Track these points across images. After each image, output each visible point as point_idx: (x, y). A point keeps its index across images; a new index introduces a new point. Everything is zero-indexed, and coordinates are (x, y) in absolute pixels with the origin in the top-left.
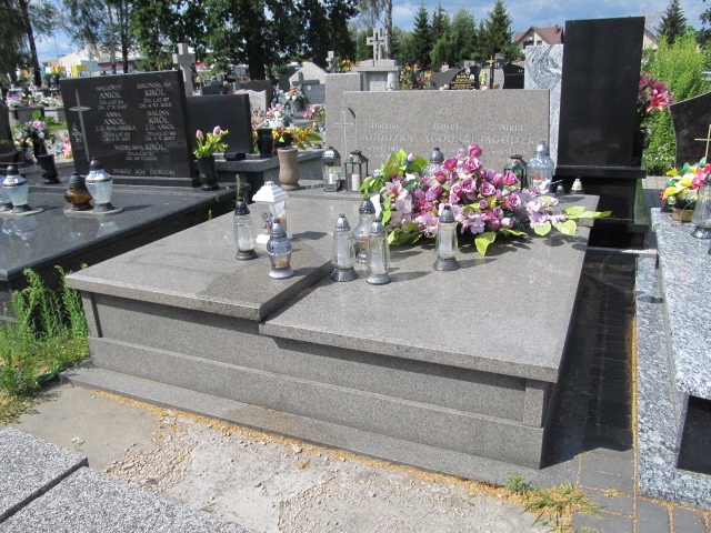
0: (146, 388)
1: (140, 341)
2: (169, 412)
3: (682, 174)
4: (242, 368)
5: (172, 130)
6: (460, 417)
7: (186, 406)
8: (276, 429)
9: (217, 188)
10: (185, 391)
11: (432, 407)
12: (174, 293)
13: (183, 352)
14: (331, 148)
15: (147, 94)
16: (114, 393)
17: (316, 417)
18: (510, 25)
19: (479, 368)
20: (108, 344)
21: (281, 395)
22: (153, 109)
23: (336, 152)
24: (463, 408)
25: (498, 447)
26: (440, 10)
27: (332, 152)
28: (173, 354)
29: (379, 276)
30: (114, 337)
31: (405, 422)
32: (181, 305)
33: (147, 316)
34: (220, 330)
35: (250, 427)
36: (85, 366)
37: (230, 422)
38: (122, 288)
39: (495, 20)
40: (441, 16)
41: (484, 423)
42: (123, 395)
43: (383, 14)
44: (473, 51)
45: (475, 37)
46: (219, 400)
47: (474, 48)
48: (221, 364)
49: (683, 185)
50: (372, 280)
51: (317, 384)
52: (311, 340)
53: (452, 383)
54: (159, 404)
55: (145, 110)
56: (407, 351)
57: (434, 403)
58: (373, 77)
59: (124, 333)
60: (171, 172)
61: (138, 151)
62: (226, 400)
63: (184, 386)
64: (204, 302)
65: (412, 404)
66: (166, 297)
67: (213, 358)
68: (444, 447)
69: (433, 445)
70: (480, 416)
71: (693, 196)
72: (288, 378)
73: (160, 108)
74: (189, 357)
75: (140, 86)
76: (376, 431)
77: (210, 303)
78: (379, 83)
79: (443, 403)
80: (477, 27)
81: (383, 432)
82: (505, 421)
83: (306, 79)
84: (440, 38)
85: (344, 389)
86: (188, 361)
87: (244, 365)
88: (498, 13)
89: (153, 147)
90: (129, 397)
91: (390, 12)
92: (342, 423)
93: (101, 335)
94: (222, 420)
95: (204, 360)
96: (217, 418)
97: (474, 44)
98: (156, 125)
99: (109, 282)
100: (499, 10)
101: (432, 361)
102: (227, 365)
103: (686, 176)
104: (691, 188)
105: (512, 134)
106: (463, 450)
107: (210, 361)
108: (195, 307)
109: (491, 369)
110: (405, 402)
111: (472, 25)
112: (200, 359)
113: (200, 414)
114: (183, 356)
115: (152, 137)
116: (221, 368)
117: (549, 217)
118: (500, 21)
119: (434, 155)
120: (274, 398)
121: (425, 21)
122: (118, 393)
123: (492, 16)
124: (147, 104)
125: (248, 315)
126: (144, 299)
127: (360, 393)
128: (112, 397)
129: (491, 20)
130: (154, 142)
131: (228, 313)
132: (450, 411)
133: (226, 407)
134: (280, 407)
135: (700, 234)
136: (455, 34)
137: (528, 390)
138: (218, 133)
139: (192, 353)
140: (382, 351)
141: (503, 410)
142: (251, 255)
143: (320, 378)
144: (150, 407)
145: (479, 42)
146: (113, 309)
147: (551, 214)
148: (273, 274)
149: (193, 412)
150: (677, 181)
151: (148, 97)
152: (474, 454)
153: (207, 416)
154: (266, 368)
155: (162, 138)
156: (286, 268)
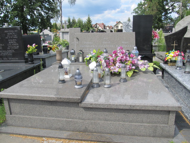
0: (31, 131)
1: (28, 114)
2: (44, 139)
3: (169, 54)
4: (71, 120)
5: (17, 45)
6: (149, 126)
7: (50, 135)
8: (87, 139)
9: (33, 63)
10: (47, 130)
11: (139, 124)
12: (45, 96)
13: (46, 117)
14: (73, 50)
15: (8, 34)
16: (20, 134)
17: (98, 132)
18: (92, 22)
19: (157, 109)
20: (15, 117)
21: (85, 127)
22: (11, 39)
23: (74, 51)
24: (149, 123)
25: (161, 134)
26: (74, 18)
27: (73, 51)
28: (42, 118)
29: (108, 85)
30: (17, 114)
31: (130, 130)
32: (49, 100)
33: (32, 105)
34: (62, 107)
35: (77, 140)
36: (4, 126)
37: (69, 139)
38: (23, 96)
39: (88, 21)
40: (74, 20)
41: (157, 126)
42: (24, 135)
43: (60, 19)
44: (83, 29)
45: (83, 25)
46: (61, 132)
47: (83, 28)
48: (62, 119)
49: (170, 56)
50: (106, 86)
51: (99, 121)
52: (99, 107)
53: (146, 115)
54: (39, 137)
55: (7, 39)
56: (133, 107)
57: (139, 122)
58: (64, 34)
59: (21, 112)
60: (17, 59)
61: (4, 52)
62: (64, 132)
63: (46, 128)
64: (58, 98)
65: (133, 124)
66: (42, 97)
67: (59, 117)
68: (143, 136)
69: (140, 136)
70: (155, 125)
71: (174, 59)
72: (88, 121)
73: (13, 39)
74: (49, 118)
75: (6, 31)
76: (120, 134)
77: (61, 98)
78: (66, 35)
79: (143, 122)
80: (84, 23)
81: (123, 134)
82: (163, 125)
83: (45, 34)
84: (74, 25)
85: (109, 122)
86: (49, 120)
87: (71, 118)
88: (88, 19)
89: (10, 51)
90: (26, 135)
91: (61, 18)
92: (108, 133)
93: (11, 114)
94: (66, 139)
95: (55, 118)
96: (64, 138)
97: (83, 27)
98: (11, 44)
99: (18, 94)
100: (89, 19)
101: (142, 109)
102: (65, 119)
103: (170, 54)
104: (173, 57)
105: (125, 44)
106: (150, 136)
107: (58, 119)
108: (54, 100)
109: (161, 109)
110: (130, 124)
111: (82, 22)
112: (54, 118)
113: (57, 138)
114: (46, 118)
115: (10, 48)
116: (62, 120)
117: (144, 66)
118: (89, 21)
119: (105, 51)
120: (83, 128)
121: (70, 21)
122: (21, 135)
123: (87, 20)
124: (8, 37)
125: (76, 101)
126: (32, 99)
127: (114, 122)
128: (19, 136)
129: (87, 21)
130: (11, 49)
131: (68, 101)
132: (145, 124)
133: (65, 134)
134: (85, 131)
135: (178, 68)
136: (78, 24)
137: (171, 114)
138: (35, 46)
139: (50, 116)
140: (125, 108)
141: (162, 121)
142: (63, 81)
143: (99, 119)
144: (36, 138)
145: (84, 27)
146: (17, 104)
147: (145, 65)
148: (76, 87)
149: (54, 138)
150: (169, 55)
151: (9, 35)
152: (153, 137)
153: (59, 138)
154: (79, 118)
155: (14, 48)
156: (80, 85)
